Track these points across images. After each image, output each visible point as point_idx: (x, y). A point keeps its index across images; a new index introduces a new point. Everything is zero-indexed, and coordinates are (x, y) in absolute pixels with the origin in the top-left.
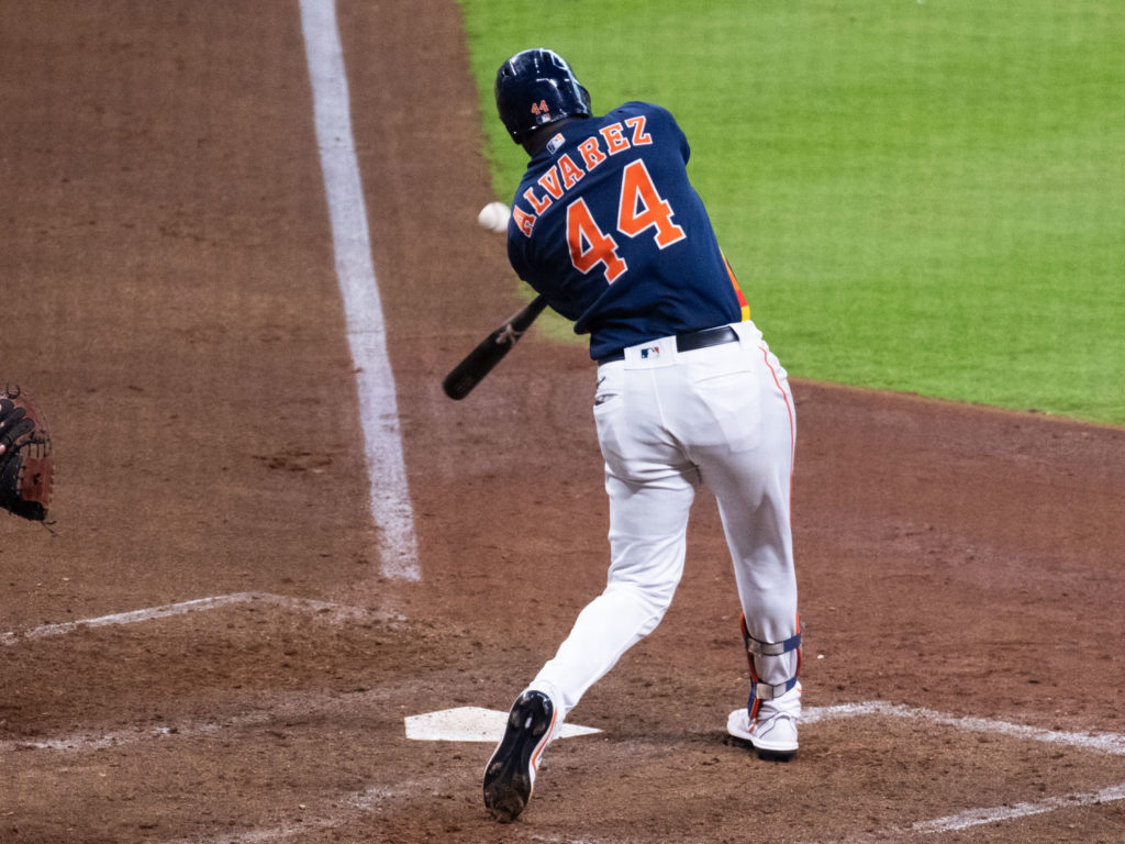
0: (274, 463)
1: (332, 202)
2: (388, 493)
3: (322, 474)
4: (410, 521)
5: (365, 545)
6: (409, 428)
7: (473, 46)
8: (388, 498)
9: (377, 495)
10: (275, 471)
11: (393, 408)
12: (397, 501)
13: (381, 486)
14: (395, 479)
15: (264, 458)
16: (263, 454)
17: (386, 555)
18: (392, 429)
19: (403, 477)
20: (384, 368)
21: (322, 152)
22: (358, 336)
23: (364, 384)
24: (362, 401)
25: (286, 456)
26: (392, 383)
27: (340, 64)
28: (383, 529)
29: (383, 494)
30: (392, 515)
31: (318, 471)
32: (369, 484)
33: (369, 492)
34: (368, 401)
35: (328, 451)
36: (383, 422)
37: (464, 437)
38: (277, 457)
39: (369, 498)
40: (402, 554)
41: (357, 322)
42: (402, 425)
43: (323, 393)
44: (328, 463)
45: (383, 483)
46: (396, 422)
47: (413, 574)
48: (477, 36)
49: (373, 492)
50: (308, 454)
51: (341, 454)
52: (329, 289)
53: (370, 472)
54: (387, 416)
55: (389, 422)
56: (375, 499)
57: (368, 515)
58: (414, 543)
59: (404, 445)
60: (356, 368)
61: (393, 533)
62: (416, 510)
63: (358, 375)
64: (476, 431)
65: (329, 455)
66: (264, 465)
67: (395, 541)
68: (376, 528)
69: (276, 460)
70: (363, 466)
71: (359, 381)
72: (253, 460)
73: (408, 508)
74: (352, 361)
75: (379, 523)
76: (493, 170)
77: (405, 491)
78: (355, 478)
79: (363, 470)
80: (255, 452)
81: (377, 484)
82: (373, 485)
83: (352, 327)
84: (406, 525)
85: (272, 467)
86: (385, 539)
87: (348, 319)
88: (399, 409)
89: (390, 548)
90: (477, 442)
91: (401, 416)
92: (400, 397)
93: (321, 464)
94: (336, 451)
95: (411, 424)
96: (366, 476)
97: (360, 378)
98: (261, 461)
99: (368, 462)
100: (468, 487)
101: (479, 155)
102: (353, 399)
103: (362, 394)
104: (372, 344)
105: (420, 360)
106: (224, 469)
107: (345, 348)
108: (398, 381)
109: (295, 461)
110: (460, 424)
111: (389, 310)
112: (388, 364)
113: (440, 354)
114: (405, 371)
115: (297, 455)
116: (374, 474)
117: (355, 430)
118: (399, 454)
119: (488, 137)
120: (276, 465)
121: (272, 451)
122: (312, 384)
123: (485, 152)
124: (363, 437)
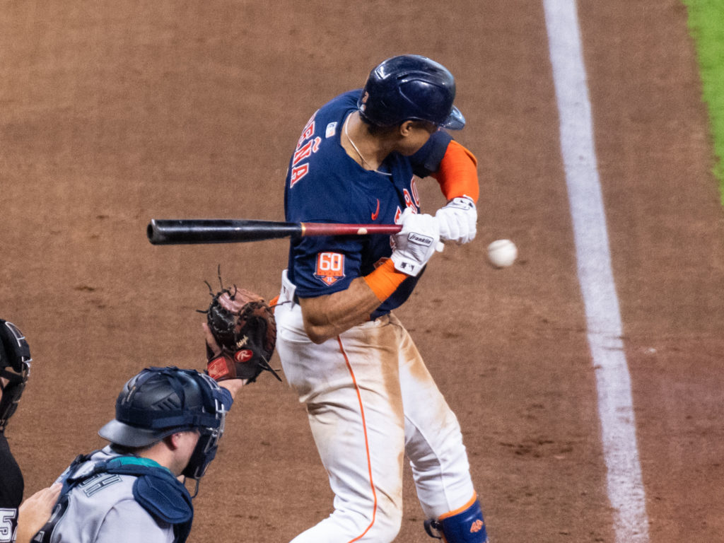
0: (519, 449)
1: (575, 215)
2: (623, 479)
3: (563, 460)
4: (643, 503)
5: (603, 524)
6: (643, 420)
7: (704, 75)
8: (623, 482)
9: (613, 480)
10: (520, 457)
11: (628, 401)
12: (631, 485)
13: (616, 472)
14: (629, 466)
15: (510, 445)
16: (511, 441)
17: (620, 534)
18: (627, 421)
19: (637, 464)
20: (621, 365)
21: (566, 170)
22: (597, 335)
23: (603, 379)
24: (601, 395)
25: (530, 444)
26: (627, 378)
27: (584, 90)
28: (618, 511)
29: (618, 479)
30: (627, 498)
31: (559, 457)
32: (605, 470)
33: (605, 477)
34: (606, 396)
35: (569, 439)
36: (620, 414)
37: (692, 428)
38: (523, 444)
40: (636, 533)
41: (597, 324)
42: (637, 417)
43: (565, 386)
44: (570, 450)
45: (618, 470)
46: (631, 415)
48: (710, 68)
49: (609, 477)
50: (551, 442)
51: (581, 442)
52: (572, 293)
53: (607, 459)
54: (622, 409)
55: (624, 415)
56: (610, 483)
57: (604, 498)
58: (645, 524)
59: (638, 434)
60: (595, 365)
61: (628, 515)
62: (648, 495)
63: (597, 370)
64: (704, 423)
65: (570, 443)
66: (510, 451)
67: (629, 522)
68: (612, 510)
69: (521, 446)
70: (601, 454)
71: (598, 377)
72: (500, 447)
73: (641, 492)
74: (592, 359)
75: (615, 505)
77: (639, 477)
78: (593, 463)
79: (600, 457)
80: (502, 439)
81: (613, 470)
82: (609, 471)
83: (591, 327)
84: (639, 507)
85: (518, 453)
86: (619, 520)
87: (589, 321)
88: (635, 402)
89: (624, 527)
90: (704, 434)
91: (636, 410)
92: (635, 392)
93: (563, 451)
94: (577, 440)
95: (645, 416)
96: (603, 462)
97: (599, 375)
98: (507, 448)
99: (605, 449)
100: (694, 473)
101: (710, 174)
102: (592, 395)
103: (601, 389)
104: (610, 344)
105: (653, 359)
106: (475, 454)
107: (584, 346)
108: (633, 377)
109: (540, 449)
110: (689, 417)
111: (627, 314)
112: (624, 362)
113: (672, 353)
114: (641, 369)
115: (541, 443)
116: (610, 461)
117: (595, 422)
118: (634, 444)
119: (718, 159)
120: (522, 451)
121: (518, 438)
122: (555, 379)
123: (715, 172)
124: (601, 428)
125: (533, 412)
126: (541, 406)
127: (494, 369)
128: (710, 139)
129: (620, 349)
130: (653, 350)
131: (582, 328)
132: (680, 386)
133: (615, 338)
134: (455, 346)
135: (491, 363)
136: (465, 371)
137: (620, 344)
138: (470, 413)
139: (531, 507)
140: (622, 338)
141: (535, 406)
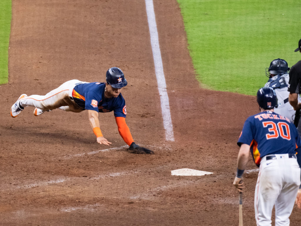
0: (142, 116)
1: (154, 59)
2: (167, 122)
3: (153, 118)
4: (172, 128)
5: (162, 133)
6: (172, 108)
7: (185, 25)
11: (168, 104)
12: (169, 124)
14: (169, 119)
15: (140, 115)
16: (140, 114)
17: (167, 136)
18: (168, 108)
19: (171, 119)
20: (166, 95)
21: (152, 48)
22: (160, 88)
23: (162, 98)
24: (161, 102)
25: (145, 114)
26: (168, 98)
27: (156, 29)
28: (166, 130)
29: (166, 122)
30: (168, 127)
32: (163, 120)
34: (163, 102)
35: (154, 113)
36: (166, 107)
37: (184, 110)
38: (143, 114)
39: (163, 123)
40: (170, 135)
41: (160, 85)
42: (170, 107)
43: (152, 100)
44: (154, 116)
46: (169, 107)
47: (173, 140)
48: (186, 23)
49: (164, 122)
50: (150, 114)
52: (154, 78)
53: (163, 117)
54: (167, 106)
55: (167, 107)
56: (164, 123)
57: (163, 127)
58: (173, 133)
59: (171, 112)
60: (160, 95)
61: (168, 131)
62: (173, 126)
63: (161, 96)
64: (186, 108)
66: (140, 116)
67: (169, 133)
68: (165, 130)
70: (162, 116)
71: (161, 98)
72: (137, 115)
73: (172, 125)
74: (159, 94)
75: (165, 129)
76: (190, 52)
77: (171, 122)
78: (160, 119)
79: (162, 117)
80: (138, 113)
81: (165, 120)
84: (171, 129)
85: (142, 117)
86: (166, 132)
87: (158, 84)
88: (169, 104)
89: (168, 134)
90: (187, 111)
91: (170, 106)
92: (170, 101)
93: (153, 116)
94: (156, 113)
95: (172, 107)
96: (162, 118)
97: (161, 97)
98: (139, 116)
99: (163, 115)
100: (184, 121)
101: (187, 48)
102: (159, 102)
103: (161, 101)
104: (164, 90)
105: (174, 93)
106: (132, 117)
107: (157, 91)
108: (169, 98)
109: (147, 115)
110: (183, 107)
111: (167, 82)
112: (167, 94)
113: (179, 92)
114: (171, 96)
115: (147, 114)
116: (164, 118)
117: (160, 109)
118: (170, 114)
119: (189, 45)
120: (143, 116)
121: (141, 113)
122: (150, 99)
123: (188, 48)
124: (162, 110)
125: (145, 107)
126: (147, 105)
127: (136, 97)
128: (187, 40)
129: (166, 91)
130: (174, 91)
131: (157, 86)
132: (181, 99)
133: (165, 88)
134: (126, 91)
135: (135, 95)
136: (129, 97)
137: (166, 90)
138: (130, 107)
139: (145, 130)
140: (166, 88)
141: (146, 105)
